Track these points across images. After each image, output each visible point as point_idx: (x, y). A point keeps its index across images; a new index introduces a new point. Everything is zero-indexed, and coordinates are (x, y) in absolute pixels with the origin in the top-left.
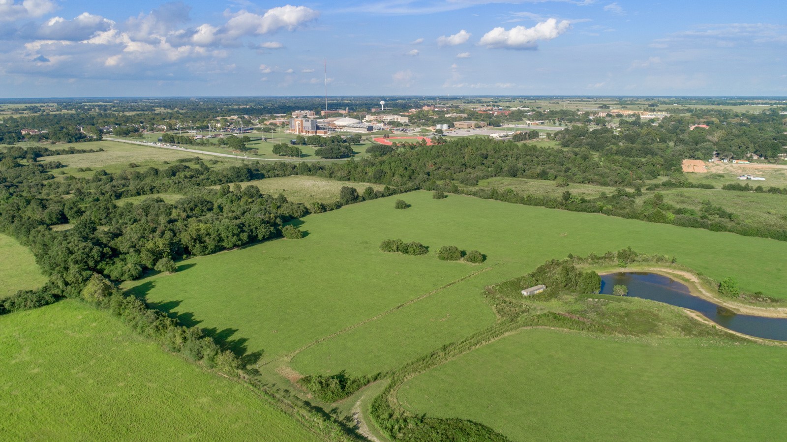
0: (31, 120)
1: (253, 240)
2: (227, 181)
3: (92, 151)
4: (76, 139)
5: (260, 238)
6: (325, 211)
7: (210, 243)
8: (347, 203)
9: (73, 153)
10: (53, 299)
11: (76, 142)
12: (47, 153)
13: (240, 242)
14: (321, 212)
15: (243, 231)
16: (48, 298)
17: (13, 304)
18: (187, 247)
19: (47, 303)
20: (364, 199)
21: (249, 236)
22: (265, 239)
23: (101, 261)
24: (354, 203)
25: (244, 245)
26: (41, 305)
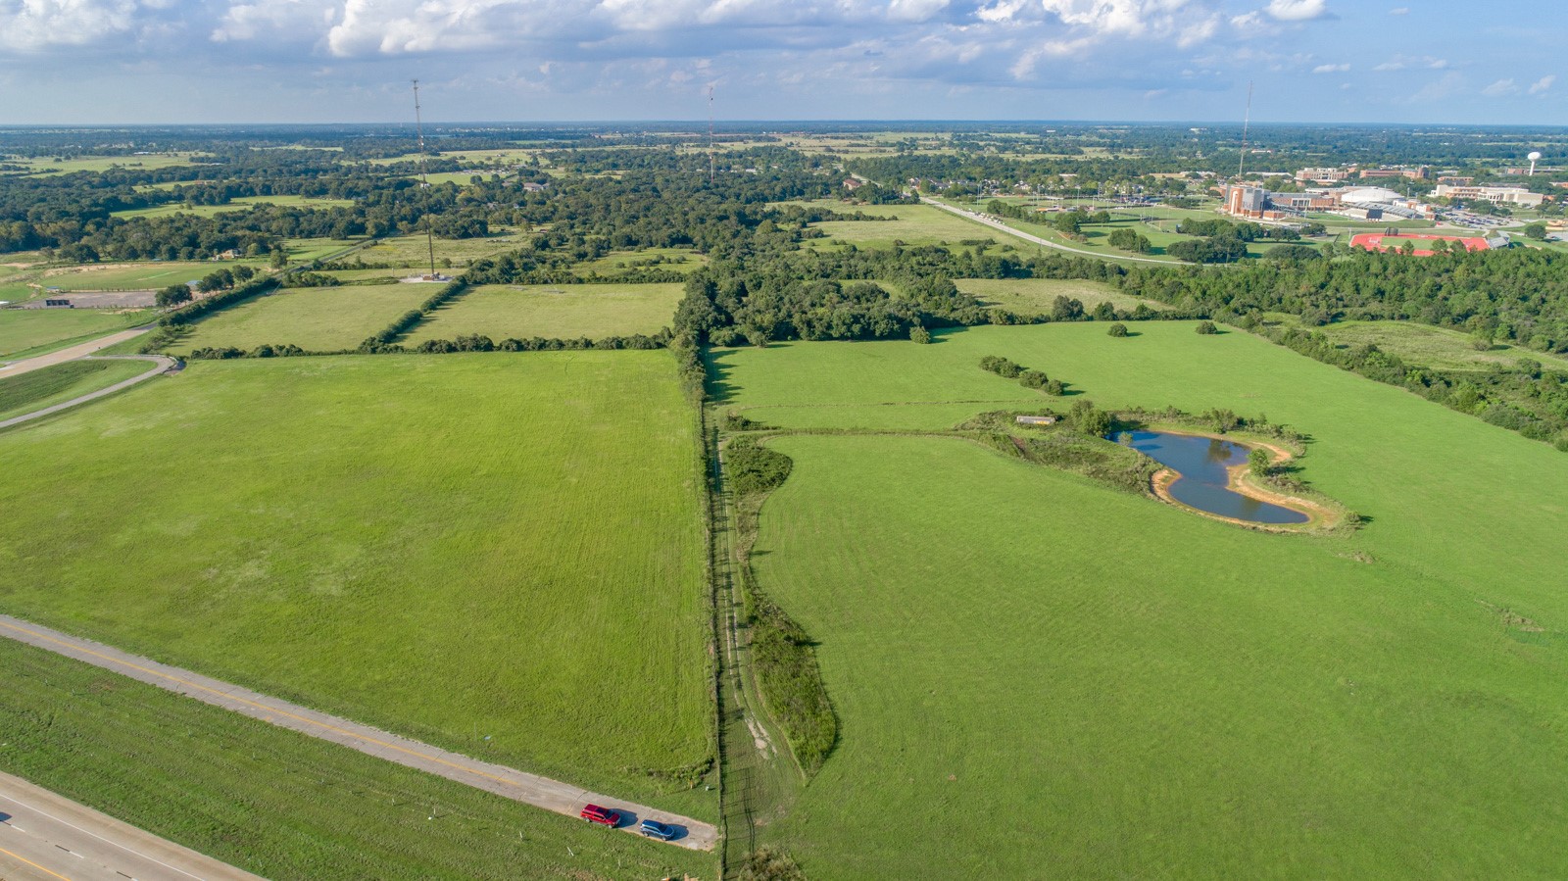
0: (872, 164)
1: (867, 335)
2: (969, 275)
3: (882, 219)
4: (884, 199)
5: (877, 334)
6: (1013, 323)
7: (819, 329)
8: (1058, 319)
9: (858, 219)
10: (656, 346)
11: (884, 203)
12: (830, 217)
13: (849, 334)
14: (1004, 324)
15: (858, 322)
16: (652, 344)
17: (628, 343)
18: (796, 329)
19: (650, 348)
20: (1091, 319)
21: (863, 329)
22: (882, 337)
23: (712, 326)
24: (1071, 321)
25: (854, 338)
26: (645, 348)
